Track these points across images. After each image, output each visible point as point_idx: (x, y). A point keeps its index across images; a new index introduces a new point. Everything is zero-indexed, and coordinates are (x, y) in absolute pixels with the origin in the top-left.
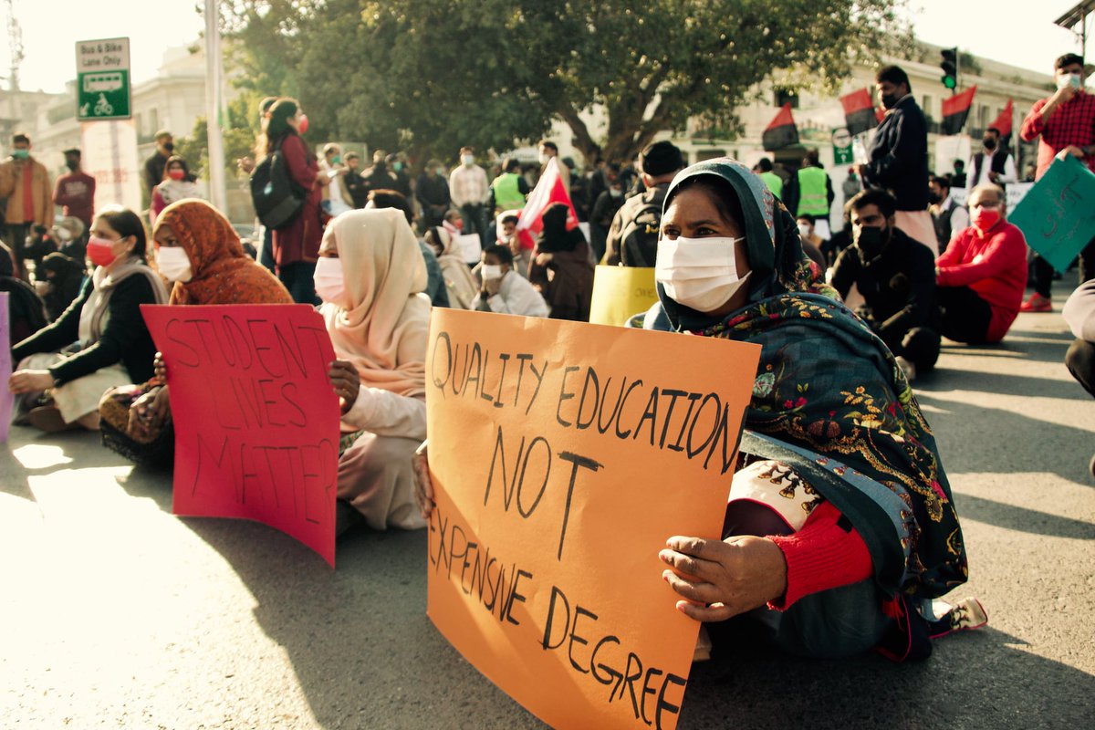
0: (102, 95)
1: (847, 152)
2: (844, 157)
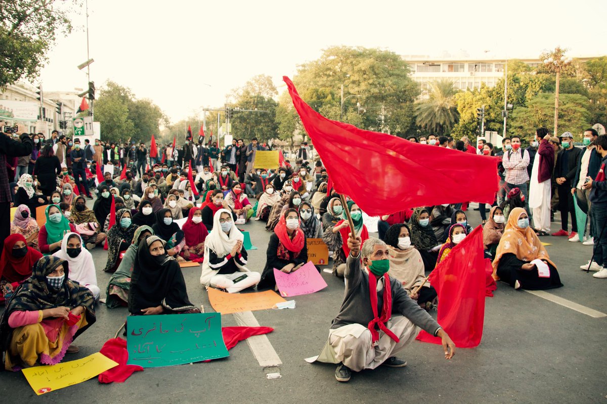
1: (81, 129)
2: (79, 132)
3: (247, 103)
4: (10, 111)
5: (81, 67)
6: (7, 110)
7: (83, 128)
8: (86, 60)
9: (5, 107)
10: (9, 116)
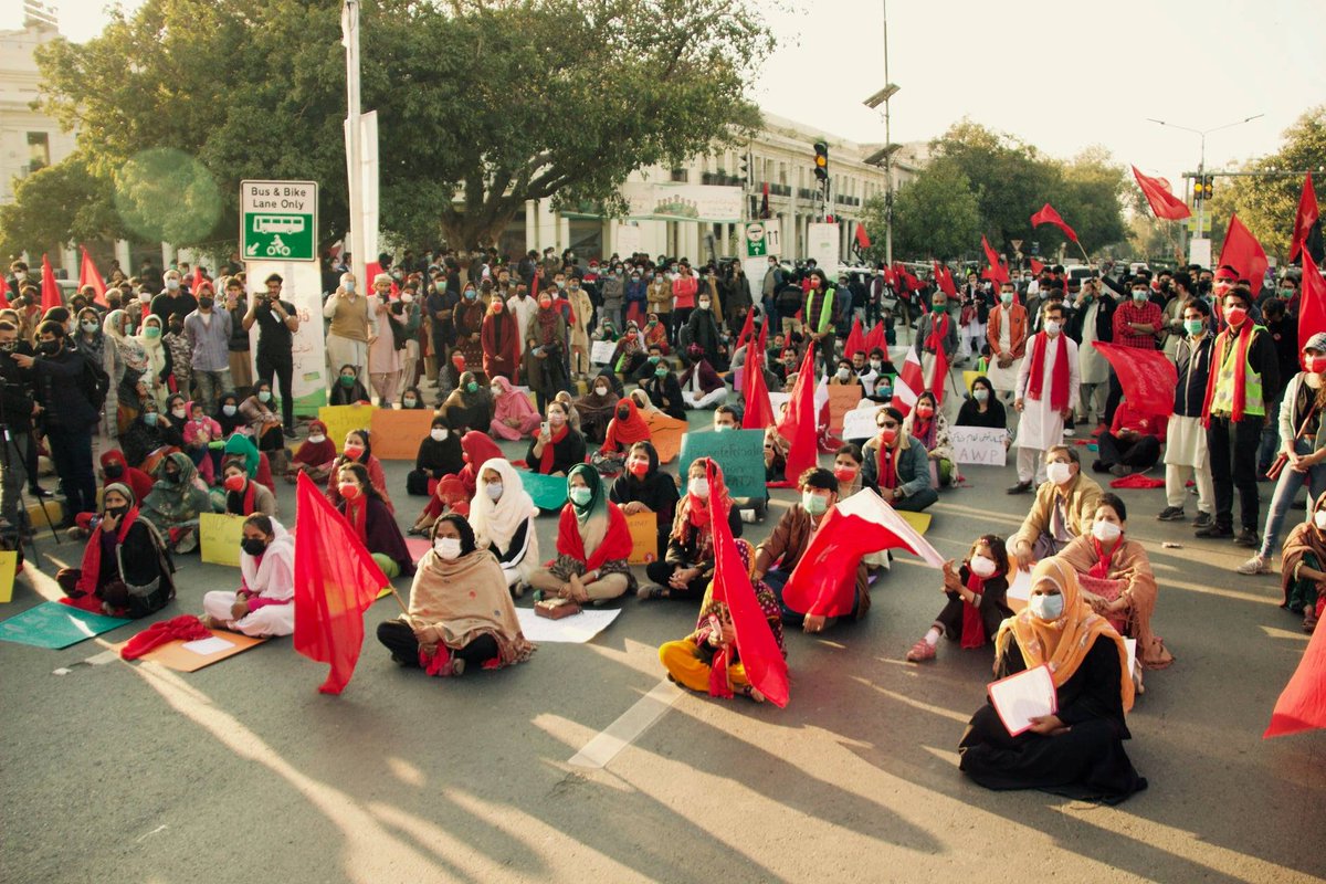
0: (277, 236)
1: (760, 245)
2: (757, 250)
3: (1308, 151)
4: (692, 205)
5: (874, 102)
6: (686, 204)
7: (762, 241)
8: (881, 87)
9: (683, 199)
10: (689, 215)
